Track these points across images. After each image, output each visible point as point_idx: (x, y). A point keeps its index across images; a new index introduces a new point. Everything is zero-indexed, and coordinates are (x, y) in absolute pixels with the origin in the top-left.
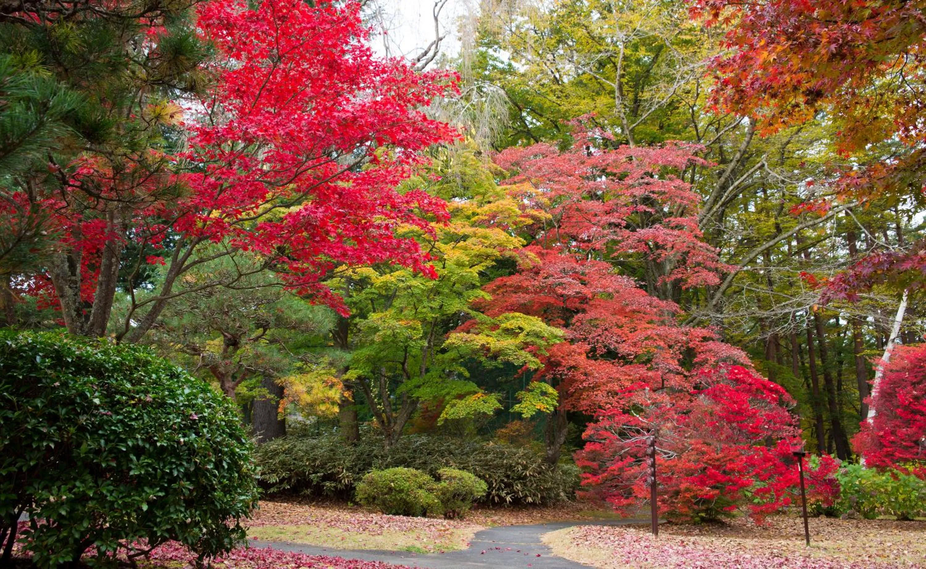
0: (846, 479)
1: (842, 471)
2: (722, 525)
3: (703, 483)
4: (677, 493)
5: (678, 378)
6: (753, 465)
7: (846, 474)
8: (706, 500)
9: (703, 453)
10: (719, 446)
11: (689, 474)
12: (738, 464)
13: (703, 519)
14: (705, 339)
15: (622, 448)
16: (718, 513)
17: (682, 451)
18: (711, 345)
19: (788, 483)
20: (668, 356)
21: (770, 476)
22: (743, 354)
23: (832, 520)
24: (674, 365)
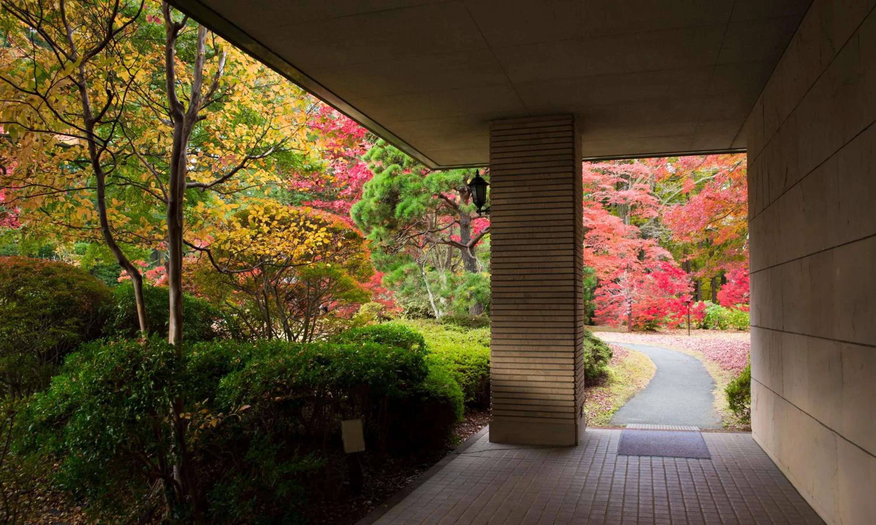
0: (713, 312)
1: (712, 308)
2: (655, 331)
3: (649, 314)
4: (638, 318)
5: (637, 265)
6: (670, 306)
7: (713, 309)
8: (650, 321)
9: (650, 301)
10: (656, 298)
11: (643, 310)
12: (664, 305)
13: (647, 329)
14: (651, 246)
15: (612, 299)
16: (654, 326)
17: (640, 300)
18: (653, 249)
19: (684, 313)
20: (632, 254)
21: (677, 311)
22: (668, 253)
23: (705, 330)
24: (635, 259)
